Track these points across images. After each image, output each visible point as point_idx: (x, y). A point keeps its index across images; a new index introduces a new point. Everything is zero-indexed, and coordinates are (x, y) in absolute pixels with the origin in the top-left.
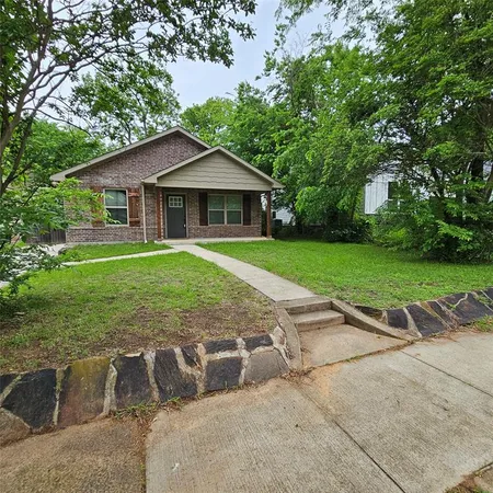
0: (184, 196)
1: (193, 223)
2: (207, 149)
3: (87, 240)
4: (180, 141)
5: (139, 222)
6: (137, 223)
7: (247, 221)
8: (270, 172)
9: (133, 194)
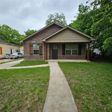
0: (57, 46)
1: (60, 54)
2: (63, 28)
3: (28, 59)
4: (55, 27)
5: (42, 54)
6: (41, 54)
7: (80, 54)
8: (89, 35)
9: (40, 45)
